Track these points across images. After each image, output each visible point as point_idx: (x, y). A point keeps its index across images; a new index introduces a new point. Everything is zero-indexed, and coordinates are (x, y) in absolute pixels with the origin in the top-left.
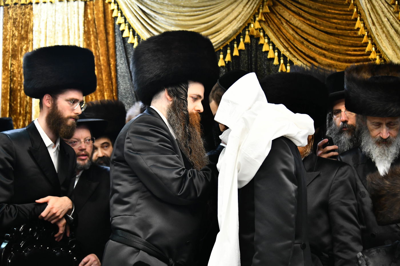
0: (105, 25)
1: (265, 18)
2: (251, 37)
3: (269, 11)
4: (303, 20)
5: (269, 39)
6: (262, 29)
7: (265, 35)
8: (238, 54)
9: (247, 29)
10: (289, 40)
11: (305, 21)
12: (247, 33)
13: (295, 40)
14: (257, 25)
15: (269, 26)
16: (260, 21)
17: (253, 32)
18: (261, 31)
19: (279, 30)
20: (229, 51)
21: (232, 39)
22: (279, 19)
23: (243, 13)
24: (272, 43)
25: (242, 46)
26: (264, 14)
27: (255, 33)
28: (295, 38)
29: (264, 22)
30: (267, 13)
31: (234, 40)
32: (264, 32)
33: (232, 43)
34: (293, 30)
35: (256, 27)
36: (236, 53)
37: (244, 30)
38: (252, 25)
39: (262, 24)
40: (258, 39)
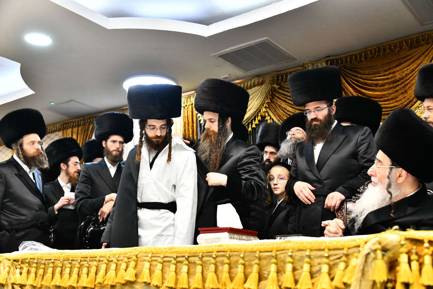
0: (192, 118)
1: (268, 105)
2: (262, 116)
3: (270, 101)
4: (288, 104)
5: (270, 117)
6: (267, 112)
7: (269, 115)
8: (255, 127)
9: (259, 113)
10: (280, 116)
11: (289, 105)
12: (259, 114)
13: (284, 116)
14: (264, 110)
15: (270, 110)
16: (266, 107)
17: (262, 114)
18: (267, 113)
19: (275, 111)
20: (250, 125)
21: (252, 119)
22: (275, 105)
23: (255, 104)
24: (272, 119)
25: (257, 122)
26: (267, 103)
27: (263, 114)
28: (283, 115)
29: (268, 107)
30: (269, 102)
31: (253, 119)
32: (268, 113)
33: (252, 121)
34: (282, 110)
35: (264, 111)
36: (254, 126)
37: (258, 113)
38: (262, 110)
39: (267, 109)
40: (265, 117)
